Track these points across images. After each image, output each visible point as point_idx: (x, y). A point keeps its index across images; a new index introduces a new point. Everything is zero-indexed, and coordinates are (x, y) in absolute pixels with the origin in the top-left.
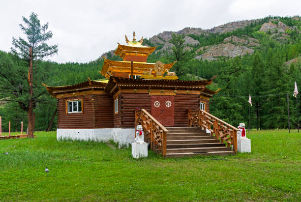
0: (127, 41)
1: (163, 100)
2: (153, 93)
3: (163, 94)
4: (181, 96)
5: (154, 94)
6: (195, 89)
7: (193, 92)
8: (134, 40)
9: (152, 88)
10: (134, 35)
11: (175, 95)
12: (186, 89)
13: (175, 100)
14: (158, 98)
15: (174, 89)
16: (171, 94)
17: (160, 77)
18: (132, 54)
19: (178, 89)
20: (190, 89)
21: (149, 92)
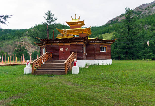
0: (72, 19)
1: (64, 48)
2: (59, 45)
3: (64, 45)
4: (73, 45)
5: (60, 45)
6: (79, 42)
8: (76, 18)
9: (59, 42)
10: (76, 16)
11: (70, 45)
12: (75, 42)
13: (70, 47)
14: (62, 47)
15: (69, 42)
16: (68, 45)
17: (65, 37)
18: (73, 25)
19: (71, 42)
20: (77, 42)
21: (58, 44)
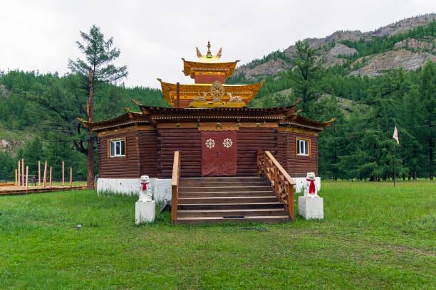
0: (199, 55)
1: (219, 138)
2: (203, 128)
3: (219, 129)
4: (248, 130)
5: (206, 129)
6: (268, 121)
7: (267, 125)
8: (209, 53)
9: (202, 121)
10: (209, 46)
11: (237, 129)
12: (255, 121)
13: (238, 137)
14: (212, 135)
15: (235, 121)
16: (231, 129)
17: (218, 104)
18: (204, 73)
19: (242, 121)
20: (261, 121)
21: (199, 125)
